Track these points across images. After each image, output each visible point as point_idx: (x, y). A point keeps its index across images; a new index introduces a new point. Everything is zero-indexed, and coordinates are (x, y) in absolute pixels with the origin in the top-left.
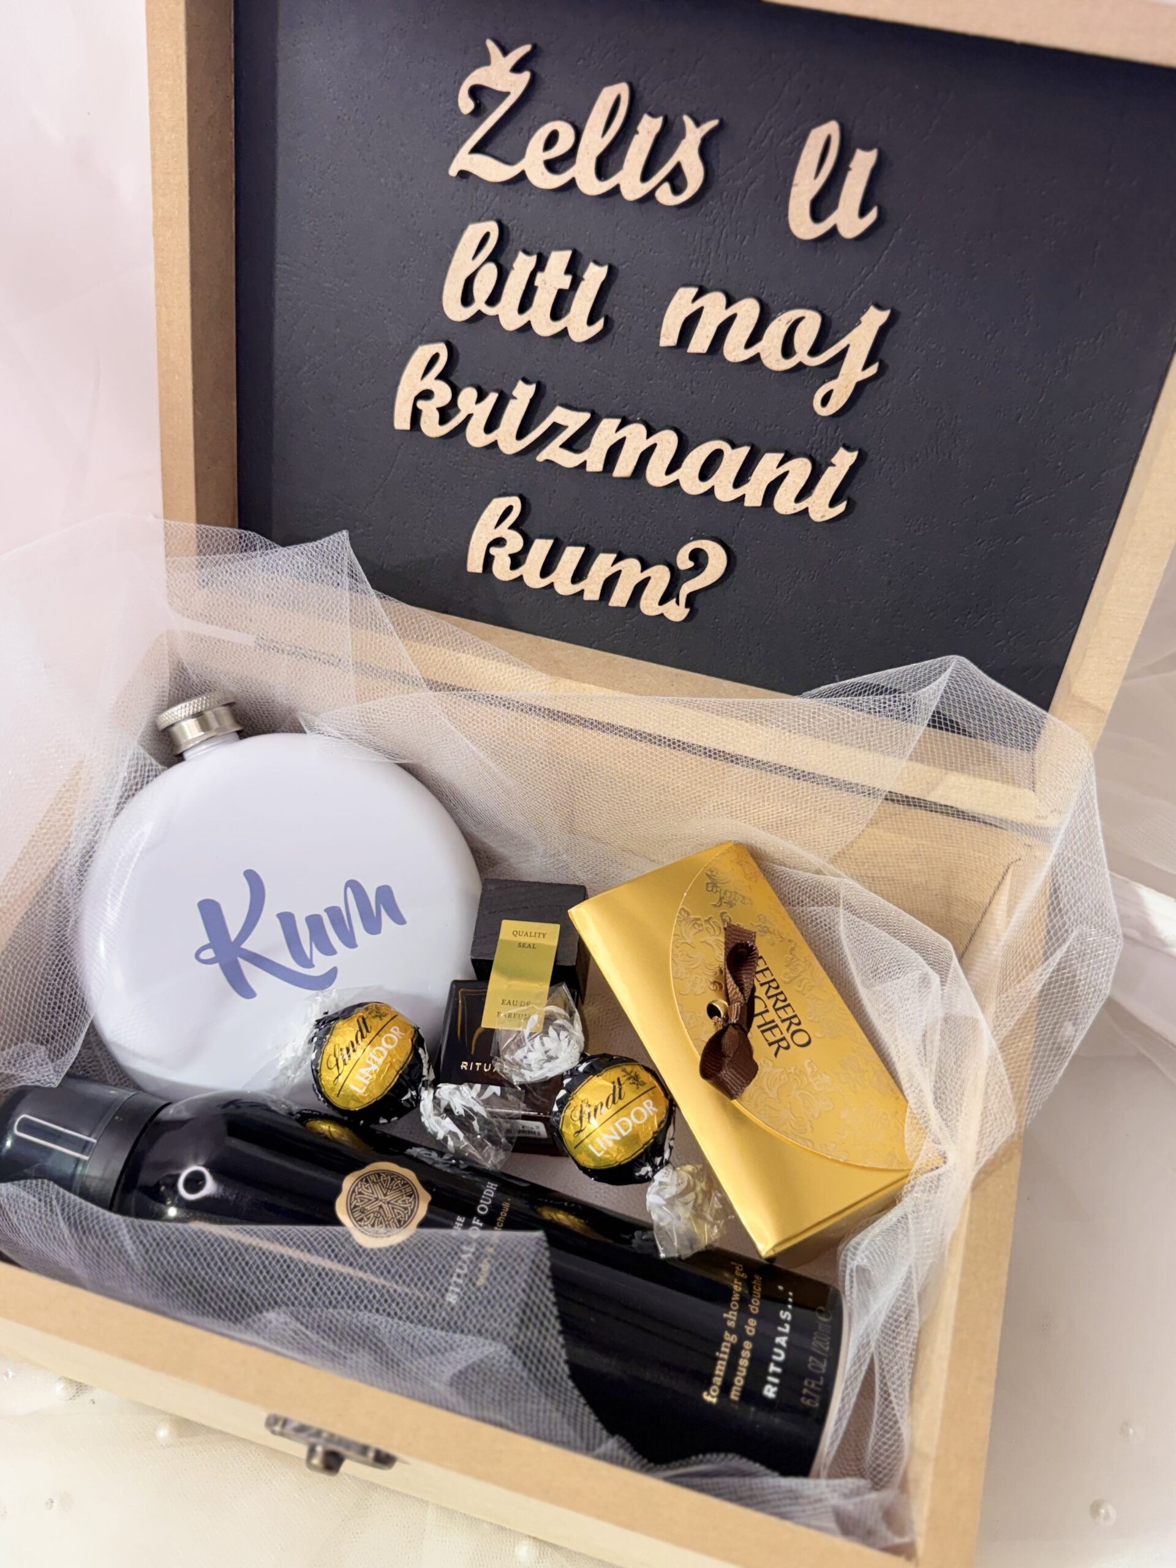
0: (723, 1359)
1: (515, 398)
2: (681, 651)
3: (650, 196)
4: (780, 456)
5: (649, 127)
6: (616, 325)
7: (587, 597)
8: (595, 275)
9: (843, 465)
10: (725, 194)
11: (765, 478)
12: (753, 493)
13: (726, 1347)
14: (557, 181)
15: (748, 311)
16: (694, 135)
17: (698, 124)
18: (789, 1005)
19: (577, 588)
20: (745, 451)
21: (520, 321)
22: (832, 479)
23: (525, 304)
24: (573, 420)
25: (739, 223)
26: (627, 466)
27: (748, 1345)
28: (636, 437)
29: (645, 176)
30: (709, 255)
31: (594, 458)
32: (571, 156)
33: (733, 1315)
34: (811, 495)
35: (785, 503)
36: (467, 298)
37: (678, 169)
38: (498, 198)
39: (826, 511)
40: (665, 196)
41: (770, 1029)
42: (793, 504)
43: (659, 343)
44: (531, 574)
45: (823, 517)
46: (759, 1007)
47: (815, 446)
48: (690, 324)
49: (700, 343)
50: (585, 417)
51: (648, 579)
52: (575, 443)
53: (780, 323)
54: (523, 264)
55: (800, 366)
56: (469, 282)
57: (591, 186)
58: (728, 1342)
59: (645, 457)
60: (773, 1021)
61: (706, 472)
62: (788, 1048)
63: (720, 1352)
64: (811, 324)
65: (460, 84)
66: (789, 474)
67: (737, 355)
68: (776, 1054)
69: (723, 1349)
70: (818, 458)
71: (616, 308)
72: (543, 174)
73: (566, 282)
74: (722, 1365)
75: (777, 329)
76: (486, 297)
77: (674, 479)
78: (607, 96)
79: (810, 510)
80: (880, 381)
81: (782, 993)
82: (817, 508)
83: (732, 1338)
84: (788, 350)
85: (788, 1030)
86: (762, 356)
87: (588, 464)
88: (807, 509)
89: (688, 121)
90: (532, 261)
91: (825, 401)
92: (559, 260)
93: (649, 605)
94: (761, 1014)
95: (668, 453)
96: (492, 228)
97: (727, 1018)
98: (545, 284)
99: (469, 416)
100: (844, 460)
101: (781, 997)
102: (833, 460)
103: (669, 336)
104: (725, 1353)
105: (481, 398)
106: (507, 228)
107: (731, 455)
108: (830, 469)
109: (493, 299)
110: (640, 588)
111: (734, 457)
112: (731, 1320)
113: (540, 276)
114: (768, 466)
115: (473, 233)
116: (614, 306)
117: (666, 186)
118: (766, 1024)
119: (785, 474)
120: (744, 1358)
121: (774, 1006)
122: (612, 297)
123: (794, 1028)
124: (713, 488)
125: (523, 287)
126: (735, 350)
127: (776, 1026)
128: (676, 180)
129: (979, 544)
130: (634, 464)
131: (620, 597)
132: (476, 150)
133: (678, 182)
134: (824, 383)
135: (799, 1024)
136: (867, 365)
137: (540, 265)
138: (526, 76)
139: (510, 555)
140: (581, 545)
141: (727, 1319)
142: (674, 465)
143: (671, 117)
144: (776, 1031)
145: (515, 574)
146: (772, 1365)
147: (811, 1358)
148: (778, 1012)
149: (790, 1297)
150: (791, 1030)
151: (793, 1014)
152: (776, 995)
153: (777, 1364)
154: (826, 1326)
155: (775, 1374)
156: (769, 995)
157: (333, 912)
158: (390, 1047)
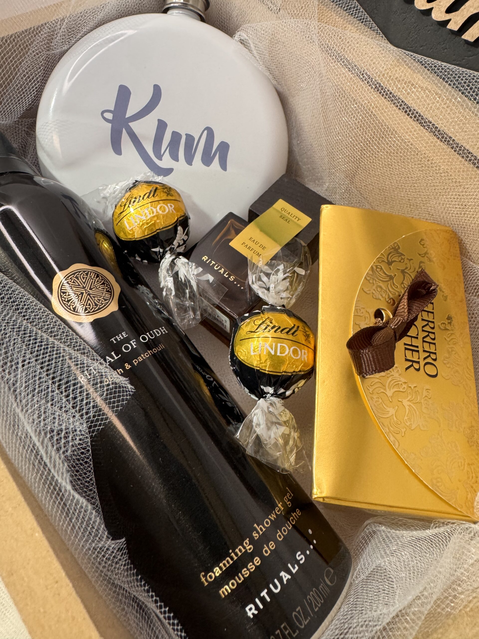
0: (232, 558)
13: (240, 550)
18: (434, 344)
27: (257, 561)
33: (261, 529)
41: (413, 350)
46: (412, 332)
58: (244, 548)
60: (417, 347)
62: (418, 370)
63: (234, 551)
68: (407, 369)
69: (237, 550)
74: (228, 562)
81: (434, 333)
83: (249, 548)
85: (425, 359)
94: (412, 337)
97: (386, 324)
101: (432, 336)
104: (236, 554)
112: (258, 533)
118: (411, 345)
120: (248, 570)
121: (424, 338)
123: (429, 360)
127: (418, 351)
135: (435, 360)
141: (255, 529)
144: (415, 354)
146: (266, 591)
147: (299, 608)
148: (424, 343)
149: (312, 543)
150: (427, 360)
151: (434, 351)
152: (429, 332)
153: (270, 593)
154: (327, 589)
155: (262, 600)
156: (424, 329)
157: (190, 138)
158: (161, 212)
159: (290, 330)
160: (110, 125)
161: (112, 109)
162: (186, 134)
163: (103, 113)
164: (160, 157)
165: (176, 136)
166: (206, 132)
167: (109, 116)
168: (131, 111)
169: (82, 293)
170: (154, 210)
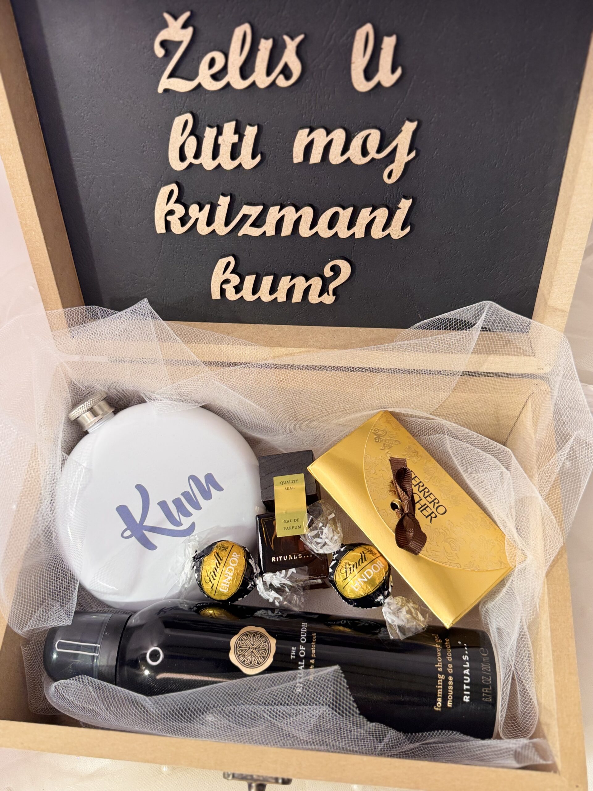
0: (440, 689)
1: (220, 205)
2: (334, 318)
3: (273, 83)
4: (370, 209)
5: (265, 46)
6: (267, 156)
7: (279, 300)
8: (251, 132)
9: (405, 207)
10: (314, 74)
11: (364, 222)
12: (359, 231)
13: (440, 682)
14: (219, 85)
15: (339, 135)
16: (291, 45)
17: (292, 38)
18: (431, 494)
19: (273, 297)
20: (350, 210)
21: (214, 164)
22: (400, 216)
23: (215, 154)
24: (254, 211)
25: (325, 89)
26: (288, 229)
27: (451, 678)
28: (290, 213)
29: (269, 73)
30: (312, 108)
31: (269, 229)
32: (224, 70)
33: (440, 665)
34: (390, 226)
35: (377, 233)
36: (183, 158)
37: (286, 66)
38: (188, 99)
39: (400, 233)
40: (282, 82)
41: (425, 509)
42: (381, 232)
43: (293, 161)
44: (247, 294)
45: (399, 236)
46: (416, 499)
47: (387, 200)
48: (308, 149)
49: (316, 157)
50: (260, 208)
51: (310, 286)
52: (258, 222)
53: (358, 139)
54: (210, 134)
55: (373, 159)
56: (182, 149)
57: (239, 84)
58: (441, 679)
59: (297, 223)
60: (425, 504)
61: (332, 224)
62: (436, 517)
63: (438, 685)
64: (375, 136)
65: (153, 40)
66: (377, 218)
67: (337, 160)
68: (431, 522)
69: (439, 683)
70: (390, 206)
71: (266, 147)
72: (211, 82)
73: (236, 139)
74: (440, 692)
75: (357, 143)
76: (193, 155)
77: (315, 231)
78: (238, 33)
79: (391, 234)
80: (417, 159)
81: (426, 488)
82: (395, 232)
83: (442, 677)
84: (364, 152)
85: (434, 507)
86: (351, 158)
87: (266, 233)
88: (389, 234)
89: (286, 38)
90: (214, 131)
91: (390, 176)
92: (229, 127)
93: (313, 298)
94: (418, 502)
95: (309, 218)
96: (188, 117)
97: (402, 510)
98: (224, 142)
99: (197, 220)
100: (405, 205)
101: (426, 490)
102: (399, 206)
103: (298, 157)
104: (440, 685)
105: (201, 209)
106: (197, 115)
107: (344, 214)
108: (398, 211)
109: (197, 155)
110: (307, 291)
111: (345, 214)
112: (440, 667)
113: (220, 139)
114: (365, 215)
115: (179, 122)
116: (264, 146)
117: (281, 77)
118: (422, 506)
119: (375, 218)
120: (450, 685)
121: (424, 496)
122: (262, 141)
123: (436, 505)
124: (337, 232)
125: (213, 146)
126: (336, 158)
127: (428, 506)
128: (286, 72)
129: (485, 234)
130: (292, 228)
131: (297, 297)
132: (171, 76)
133: (287, 72)
134: (387, 166)
135: (438, 502)
136: (409, 152)
137: (220, 132)
138: (190, 30)
139: (234, 287)
140: (271, 275)
141: (438, 667)
142: (314, 224)
143: (276, 37)
144: (428, 509)
145: (239, 296)
146: (465, 685)
147: (483, 677)
148: (427, 498)
149: (465, 647)
150: (436, 507)
151: (434, 498)
152: (423, 490)
153: (467, 684)
154: (486, 658)
155: (467, 690)
156: (420, 490)
157: (186, 494)
158: (235, 565)
159: (362, 559)
160: (133, 538)
161: (126, 527)
162: (182, 494)
163: (122, 536)
164: (180, 524)
165: (177, 502)
166: (191, 481)
167: (128, 533)
168: (137, 518)
169: (252, 652)
170: (231, 567)
